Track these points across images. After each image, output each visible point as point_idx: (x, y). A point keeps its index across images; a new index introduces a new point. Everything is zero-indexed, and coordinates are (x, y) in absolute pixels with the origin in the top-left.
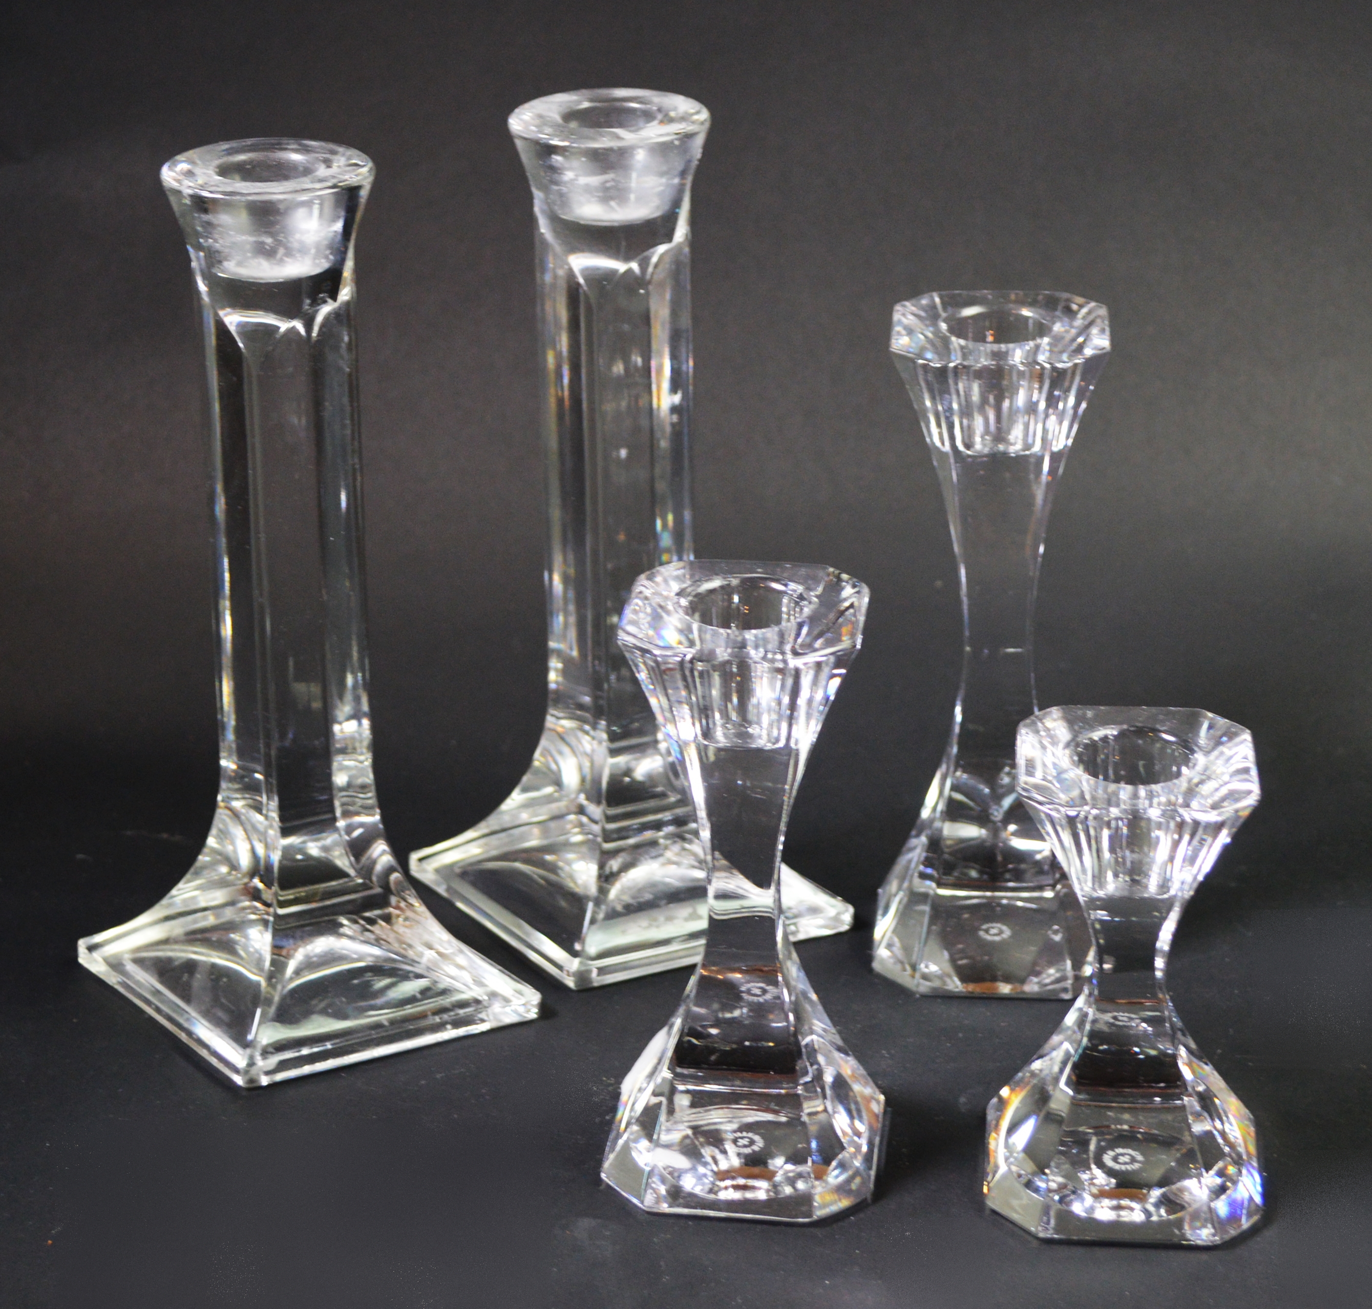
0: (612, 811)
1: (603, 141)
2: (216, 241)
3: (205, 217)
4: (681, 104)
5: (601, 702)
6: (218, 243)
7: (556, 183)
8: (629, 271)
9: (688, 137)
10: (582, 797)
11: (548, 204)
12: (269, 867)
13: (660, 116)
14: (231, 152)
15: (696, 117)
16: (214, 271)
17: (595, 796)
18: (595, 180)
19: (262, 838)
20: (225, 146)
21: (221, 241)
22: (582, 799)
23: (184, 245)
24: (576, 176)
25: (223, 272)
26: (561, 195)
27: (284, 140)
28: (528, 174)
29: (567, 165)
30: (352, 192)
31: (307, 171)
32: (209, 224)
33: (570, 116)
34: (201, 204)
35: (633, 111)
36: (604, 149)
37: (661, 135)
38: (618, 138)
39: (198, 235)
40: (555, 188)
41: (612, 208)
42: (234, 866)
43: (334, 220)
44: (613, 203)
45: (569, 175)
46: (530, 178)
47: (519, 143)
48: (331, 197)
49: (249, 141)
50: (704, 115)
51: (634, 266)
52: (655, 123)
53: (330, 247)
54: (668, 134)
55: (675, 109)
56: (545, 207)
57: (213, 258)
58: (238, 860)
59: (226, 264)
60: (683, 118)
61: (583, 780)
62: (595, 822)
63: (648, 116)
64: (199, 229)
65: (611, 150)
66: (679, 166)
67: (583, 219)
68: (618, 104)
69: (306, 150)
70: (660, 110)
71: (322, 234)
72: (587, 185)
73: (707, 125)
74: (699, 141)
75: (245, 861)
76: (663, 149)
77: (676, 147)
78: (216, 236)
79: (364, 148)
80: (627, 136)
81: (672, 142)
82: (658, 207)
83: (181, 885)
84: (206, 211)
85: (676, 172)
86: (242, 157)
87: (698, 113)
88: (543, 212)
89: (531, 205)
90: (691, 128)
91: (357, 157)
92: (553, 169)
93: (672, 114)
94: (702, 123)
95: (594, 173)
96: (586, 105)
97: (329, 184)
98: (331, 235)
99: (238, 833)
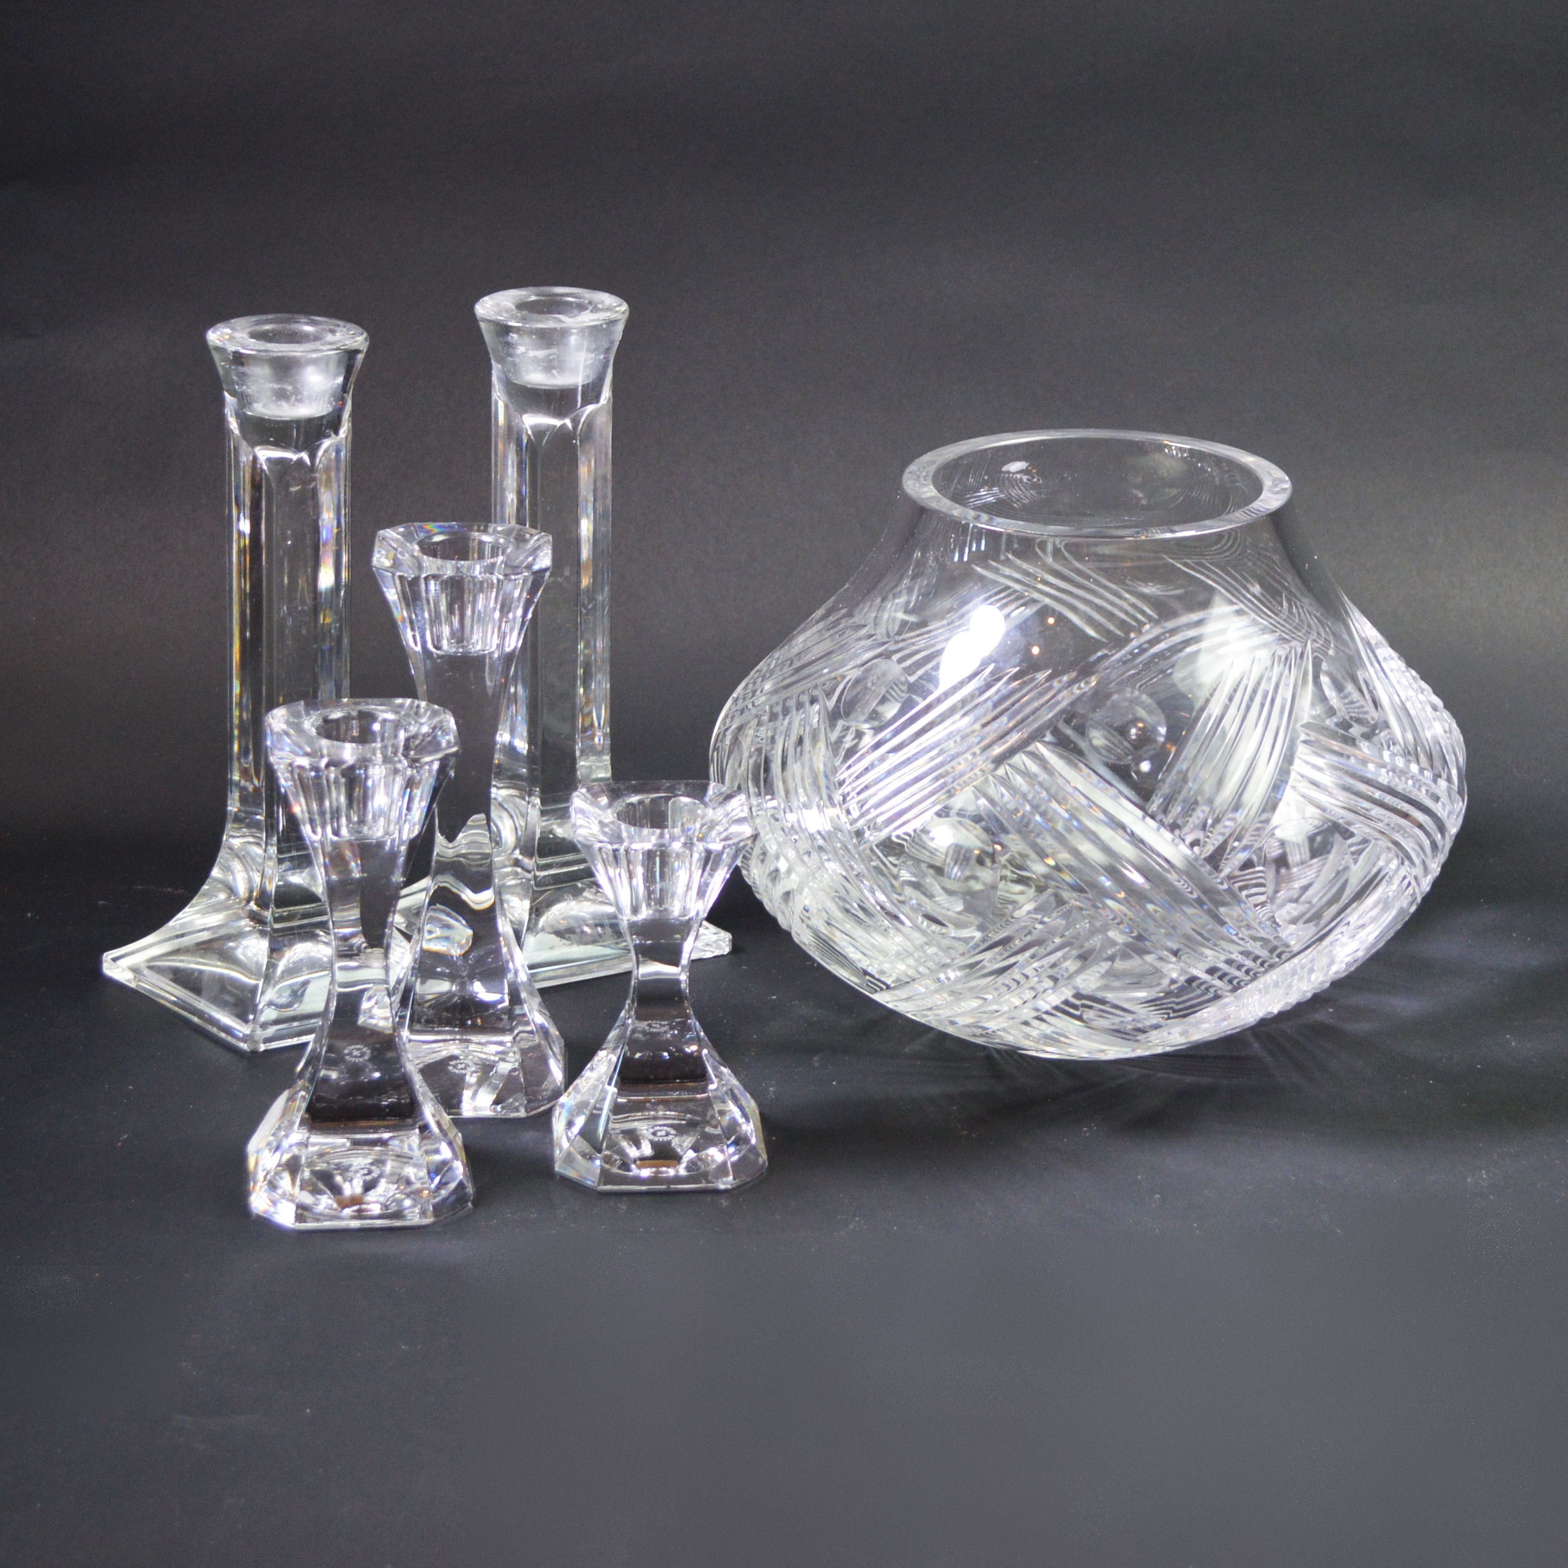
0: (543, 861)
1: (548, 323)
2: (248, 387)
3: (240, 369)
4: (607, 299)
5: (536, 773)
6: (251, 389)
7: (510, 355)
8: (564, 426)
9: (612, 322)
10: (517, 851)
11: (504, 372)
12: (263, 892)
13: (591, 308)
14: (258, 323)
15: (618, 309)
16: (245, 410)
17: (527, 851)
18: (541, 354)
19: (259, 868)
20: (254, 318)
21: (253, 388)
22: (517, 854)
23: (221, 390)
24: (527, 350)
25: (251, 411)
26: (515, 365)
27: (296, 316)
28: (489, 349)
29: (520, 341)
30: (352, 354)
31: (316, 338)
32: (244, 374)
33: (522, 306)
34: (239, 359)
35: (571, 303)
36: (550, 329)
37: (593, 320)
38: (560, 321)
39: (233, 382)
40: (510, 359)
41: (553, 375)
42: (231, 890)
43: (336, 376)
44: (554, 372)
45: (521, 349)
46: (491, 352)
47: (483, 325)
48: (335, 357)
49: (270, 317)
50: (625, 307)
51: (568, 422)
52: (588, 311)
53: (333, 395)
54: (598, 320)
55: (602, 302)
56: (503, 376)
57: (244, 401)
58: (236, 887)
59: (255, 405)
60: (608, 309)
61: (518, 839)
62: (529, 872)
63: (581, 307)
64: (235, 378)
65: (555, 329)
66: (605, 344)
67: (530, 384)
68: (558, 298)
69: (313, 323)
70: (590, 303)
71: (329, 385)
72: (535, 357)
73: (627, 314)
74: (620, 328)
75: (242, 890)
76: (594, 331)
77: (604, 329)
78: (249, 384)
79: (358, 322)
80: (566, 320)
81: (601, 325)
82: (588, 376)
83: (187, 909)
84: (242, 364)
85: (602, 349)
86: (267, 327)
87: (620, 305)
88: (499, 379)
89: (490, 375)
90: (613, 316)
91: (354, 329)
92: (509, 345)
93: (600, 306)
94: (623, 313)
95: (541, 348)
96: (533, 298)
97: (334, 347)
98: (335, 386)
99: (237, 866)
